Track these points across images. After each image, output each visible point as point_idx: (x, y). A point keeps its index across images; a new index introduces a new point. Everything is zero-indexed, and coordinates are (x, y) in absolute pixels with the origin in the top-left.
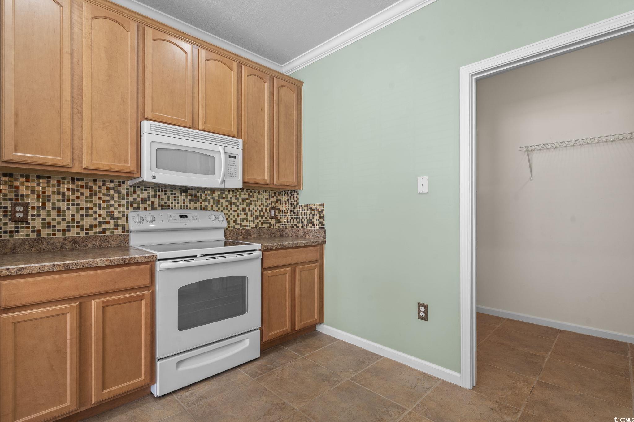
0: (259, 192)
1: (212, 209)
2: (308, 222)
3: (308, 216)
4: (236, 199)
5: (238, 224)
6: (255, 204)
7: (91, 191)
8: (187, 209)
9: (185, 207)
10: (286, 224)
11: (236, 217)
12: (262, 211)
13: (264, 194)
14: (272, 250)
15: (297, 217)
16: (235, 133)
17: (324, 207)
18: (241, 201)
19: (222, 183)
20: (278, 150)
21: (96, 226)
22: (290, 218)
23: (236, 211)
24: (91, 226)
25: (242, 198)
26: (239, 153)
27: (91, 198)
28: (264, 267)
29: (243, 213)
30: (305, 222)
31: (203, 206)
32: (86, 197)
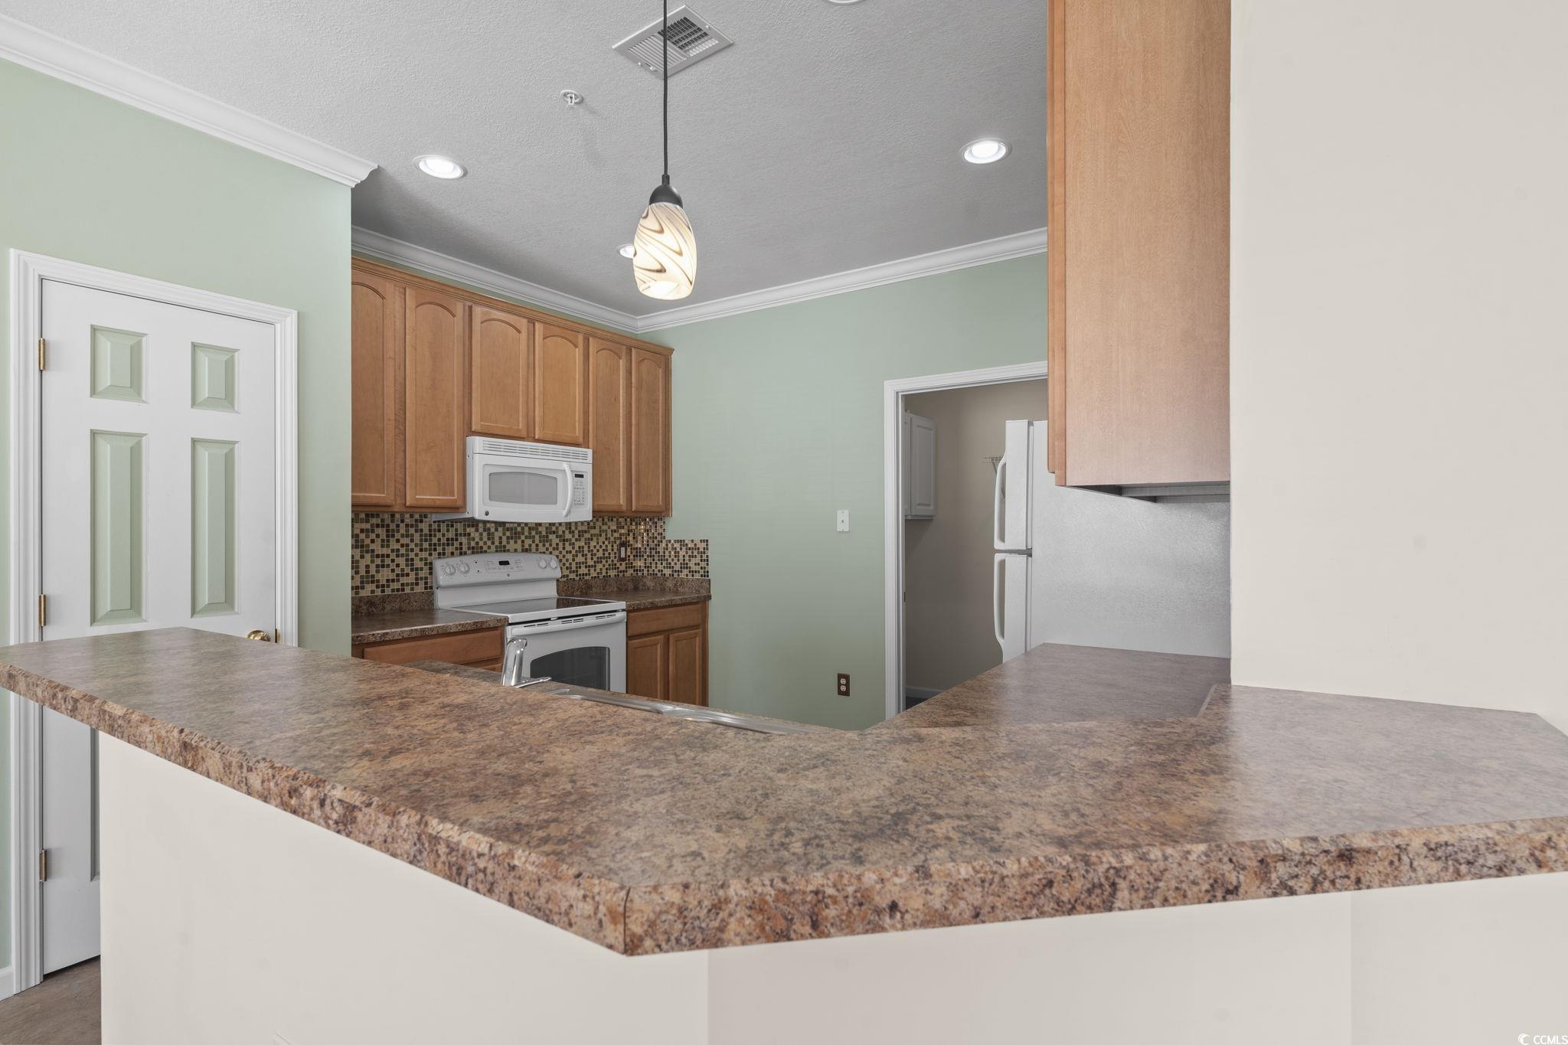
0: (603, 520)
1: (537, 550)
2: (681, 568)
3: (681, 558)
4: (570, 533)
5: (574, 572)
6: (598, 539)
7: (388, 531)
8: (504, 551)
9: (502, 549)
10: (643, 570)
11: (571, 561)
12: (607, 550)
13: (609, 523)
14: (639, 610)
15: (662, 559)
16: (581, 440)
17: (707, 545)
18: (577, 536)
19: (566, 516)
20: (637, 457)
21: (393, 581)
22: (649, 560)
23: (570, 552)
24: (388, 581)
25: (579, 532)
26: (587, 469)
27: (388, 541)
28: (629, 635)
29: (580, 555)
30: (677, 567)
31: (527, 546)
32: (383, 541)
